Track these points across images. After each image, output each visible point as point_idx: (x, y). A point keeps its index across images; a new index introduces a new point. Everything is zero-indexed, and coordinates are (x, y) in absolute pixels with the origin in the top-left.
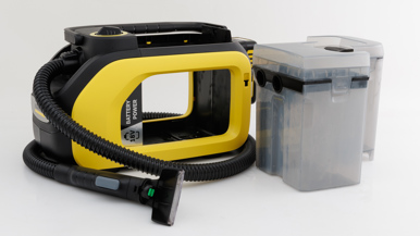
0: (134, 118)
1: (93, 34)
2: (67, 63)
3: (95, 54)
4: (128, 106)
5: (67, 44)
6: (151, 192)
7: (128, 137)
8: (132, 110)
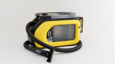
0: (50, 35)
1: (41, 15)
2: (35, 22)
3: (41, 20)
4: (49, 33)
5: (36, 17)
6: (48, 54)
7: (49, 40)
8: (50, 34)
